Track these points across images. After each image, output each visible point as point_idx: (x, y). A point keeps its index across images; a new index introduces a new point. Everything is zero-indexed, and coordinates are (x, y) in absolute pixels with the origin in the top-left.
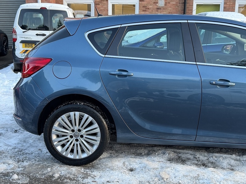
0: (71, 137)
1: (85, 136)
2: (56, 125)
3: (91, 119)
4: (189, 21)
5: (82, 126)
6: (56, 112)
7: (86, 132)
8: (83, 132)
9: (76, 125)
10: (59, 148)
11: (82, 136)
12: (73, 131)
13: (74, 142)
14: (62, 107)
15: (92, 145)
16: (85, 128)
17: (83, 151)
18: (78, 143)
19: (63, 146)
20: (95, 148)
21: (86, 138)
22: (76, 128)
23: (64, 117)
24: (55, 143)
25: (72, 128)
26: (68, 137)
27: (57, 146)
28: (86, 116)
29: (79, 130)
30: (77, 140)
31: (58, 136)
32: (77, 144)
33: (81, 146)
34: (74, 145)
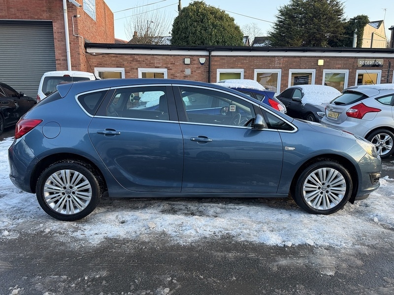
0: (64, 194)
1: (76, 192)
2: (48, 183)
3: (81, 176)
4: (173, 85)
5: (74, 183)
6: (47, 170)
7: (78, 188)
8: (75, 188)
9: (67, 182)
10: (52, 205)
11: (74, 193)
12: (65, 188)
13: (67, 198)
14: (53, 166)
15: (84, 201)
16: (76, 185)
17: (75, 208)
18: (70, 199)
19: (56, 202)
20: (87, 203)
21: (78, 194)
22: (67, 186)
23: (55, 175)
24: (48, 201)
25: (64, 185)
26: (61, 194)
27: (50, 202)
28: (76, 173)
29: (71, 187)
30: (69, 197)
31: (51, 193)
32: (69, 201)
33: (73, 202)
34: (66, 201)
